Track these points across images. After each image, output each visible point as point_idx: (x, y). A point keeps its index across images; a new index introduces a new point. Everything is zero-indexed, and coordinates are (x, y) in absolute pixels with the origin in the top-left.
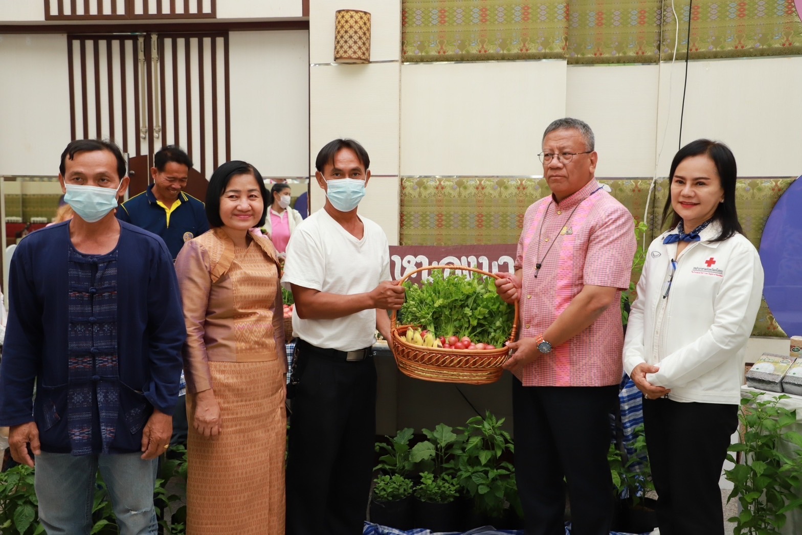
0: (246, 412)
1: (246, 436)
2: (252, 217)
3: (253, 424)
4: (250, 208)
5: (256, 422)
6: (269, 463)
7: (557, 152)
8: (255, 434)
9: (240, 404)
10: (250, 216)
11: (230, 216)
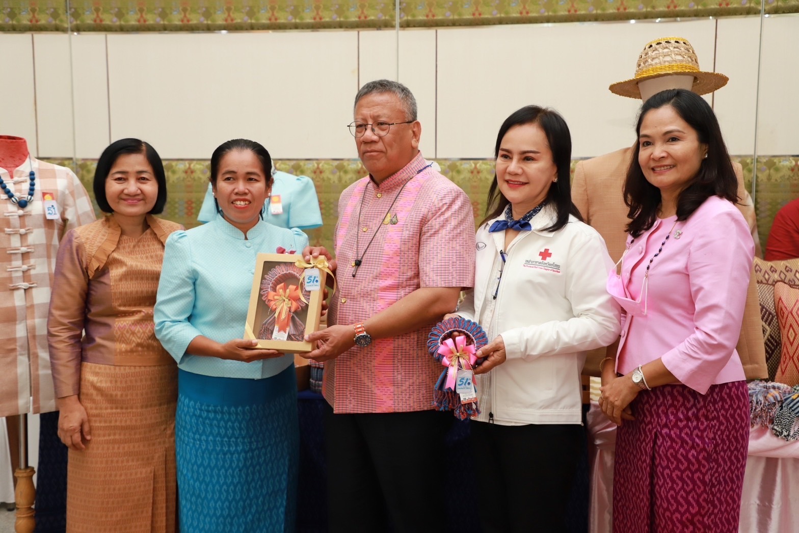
2: (142, 202)
4: (139, 192)
5: (135, 434)
9: (114, 411)
10: (139, 200)
11: (117, 200)
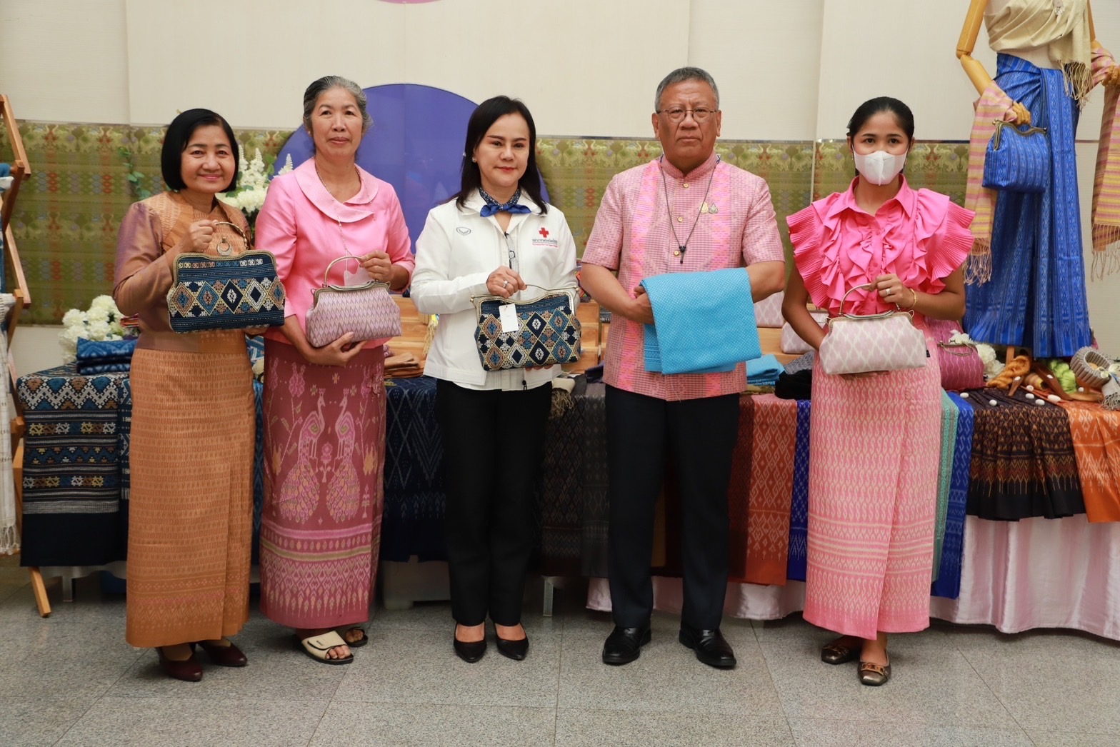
0: (200, 414)
1: (200, 442)
3: (208, 427)
6: (229, 478)
7: (689, 108)
8: (212, 441)
